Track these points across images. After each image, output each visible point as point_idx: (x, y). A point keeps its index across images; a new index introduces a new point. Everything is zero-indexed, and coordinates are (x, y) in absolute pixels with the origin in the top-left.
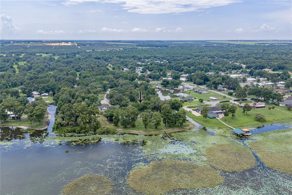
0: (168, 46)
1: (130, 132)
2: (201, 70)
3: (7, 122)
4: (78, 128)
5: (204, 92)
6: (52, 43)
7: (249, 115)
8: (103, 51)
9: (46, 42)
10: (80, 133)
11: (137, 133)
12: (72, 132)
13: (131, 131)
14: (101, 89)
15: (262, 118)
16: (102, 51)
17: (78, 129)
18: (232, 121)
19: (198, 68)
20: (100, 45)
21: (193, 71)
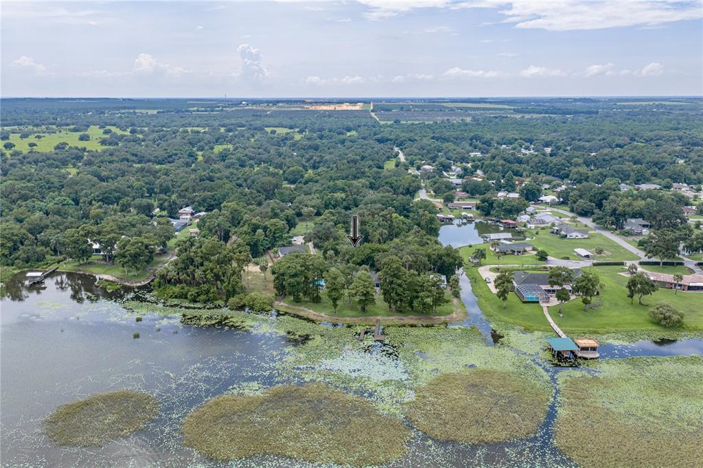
0: (597, 113)
1: (298, 313)
2: (622, 176)
3: (90, 264)
4: (193, 291)
5: (574, 235)
6: (321, 105)
7: (647, 306)
8: (416, 125)
9: (311, 103)
10: (196, 302)
11: (311, 317)
12: (182, 298)
13: (303, 310)
14: (312, 209)
15: (670, 317)
16: (415, 122)
17: (193, 293)
18: (580, 315)
19: (615, 171)
20: (423, 110)
21: (599, 177)
